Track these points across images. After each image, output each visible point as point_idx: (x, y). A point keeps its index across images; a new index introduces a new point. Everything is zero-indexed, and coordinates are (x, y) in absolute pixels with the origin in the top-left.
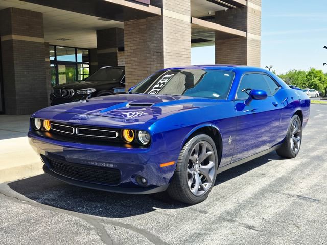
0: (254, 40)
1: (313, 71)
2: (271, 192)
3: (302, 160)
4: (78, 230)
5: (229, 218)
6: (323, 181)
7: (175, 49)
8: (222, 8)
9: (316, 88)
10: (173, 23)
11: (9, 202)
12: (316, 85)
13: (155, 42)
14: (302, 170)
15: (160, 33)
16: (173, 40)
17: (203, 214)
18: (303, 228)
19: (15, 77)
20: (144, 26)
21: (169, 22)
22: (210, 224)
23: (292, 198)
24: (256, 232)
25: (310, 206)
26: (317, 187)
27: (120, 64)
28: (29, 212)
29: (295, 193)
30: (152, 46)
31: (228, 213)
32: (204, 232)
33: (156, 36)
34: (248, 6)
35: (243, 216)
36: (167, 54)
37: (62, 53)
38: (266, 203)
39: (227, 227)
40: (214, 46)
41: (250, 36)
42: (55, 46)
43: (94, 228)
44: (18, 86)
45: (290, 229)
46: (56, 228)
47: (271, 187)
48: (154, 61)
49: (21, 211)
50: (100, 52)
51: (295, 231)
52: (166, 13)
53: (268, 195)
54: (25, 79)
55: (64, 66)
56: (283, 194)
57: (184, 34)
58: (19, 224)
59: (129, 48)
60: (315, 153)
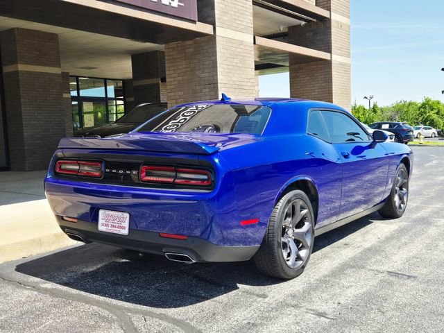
0: (342, 64)
1: (428, 100)
2: (354, 267)
3: (401, 223)
4: (96, 323)
5: (294, 303)
6: (424, 251)
7: (233, 79)
8: (296, 22)
9: (432, 124)
10: (231, 45)
11: (8, 289)
12: (433, 120)
13: (206, 71)
14: (398, 238)
15: (213, 58)
16: (230, 67)
17: (260, 299)
18: (389, 314)
19: (23, 120)
20: (192, 50)
21: (225, 43)
22: (268, 312)
23: (380, 275)
24: (327, 321)
25: (402, 285)
26: (415, 260)
27: (163, 99)
28: (35, 301)
29: (385, 268)
30: (202, 75)
31: (294, 296)
32: (260, 321)
33: (208, 63)
34: (332, 18)
35: (313, 300)
36: (223, 85)
37: (87, 86)
38: (344, 282)
39: (289, 315)
40: (288, 73)
41: (336, 58)
42: (77, 77)
43: (117, 320)
44: (27, 133)
45: (372, 316)
46: (68, 321)
47: (354, 260)
48: (206, 95)
49: (23, 300)
50: (136, 83)
51: (379, 317)
52: (220, 31)
53: (348, 271)
54: (36, 122)
55: (92, 103)
56: (369, 270)
57: (246, 59)
58: (20, 317)
59: (172, 79)
60: (420, 214)
